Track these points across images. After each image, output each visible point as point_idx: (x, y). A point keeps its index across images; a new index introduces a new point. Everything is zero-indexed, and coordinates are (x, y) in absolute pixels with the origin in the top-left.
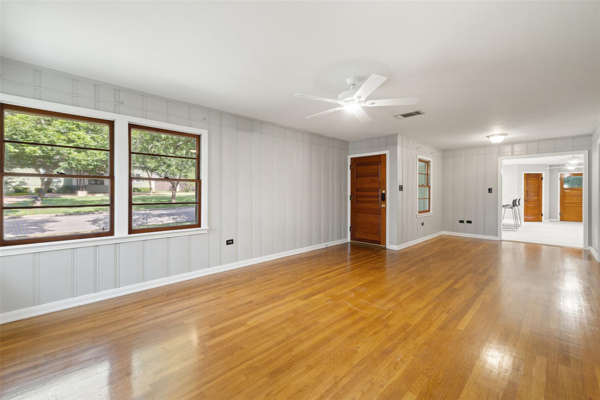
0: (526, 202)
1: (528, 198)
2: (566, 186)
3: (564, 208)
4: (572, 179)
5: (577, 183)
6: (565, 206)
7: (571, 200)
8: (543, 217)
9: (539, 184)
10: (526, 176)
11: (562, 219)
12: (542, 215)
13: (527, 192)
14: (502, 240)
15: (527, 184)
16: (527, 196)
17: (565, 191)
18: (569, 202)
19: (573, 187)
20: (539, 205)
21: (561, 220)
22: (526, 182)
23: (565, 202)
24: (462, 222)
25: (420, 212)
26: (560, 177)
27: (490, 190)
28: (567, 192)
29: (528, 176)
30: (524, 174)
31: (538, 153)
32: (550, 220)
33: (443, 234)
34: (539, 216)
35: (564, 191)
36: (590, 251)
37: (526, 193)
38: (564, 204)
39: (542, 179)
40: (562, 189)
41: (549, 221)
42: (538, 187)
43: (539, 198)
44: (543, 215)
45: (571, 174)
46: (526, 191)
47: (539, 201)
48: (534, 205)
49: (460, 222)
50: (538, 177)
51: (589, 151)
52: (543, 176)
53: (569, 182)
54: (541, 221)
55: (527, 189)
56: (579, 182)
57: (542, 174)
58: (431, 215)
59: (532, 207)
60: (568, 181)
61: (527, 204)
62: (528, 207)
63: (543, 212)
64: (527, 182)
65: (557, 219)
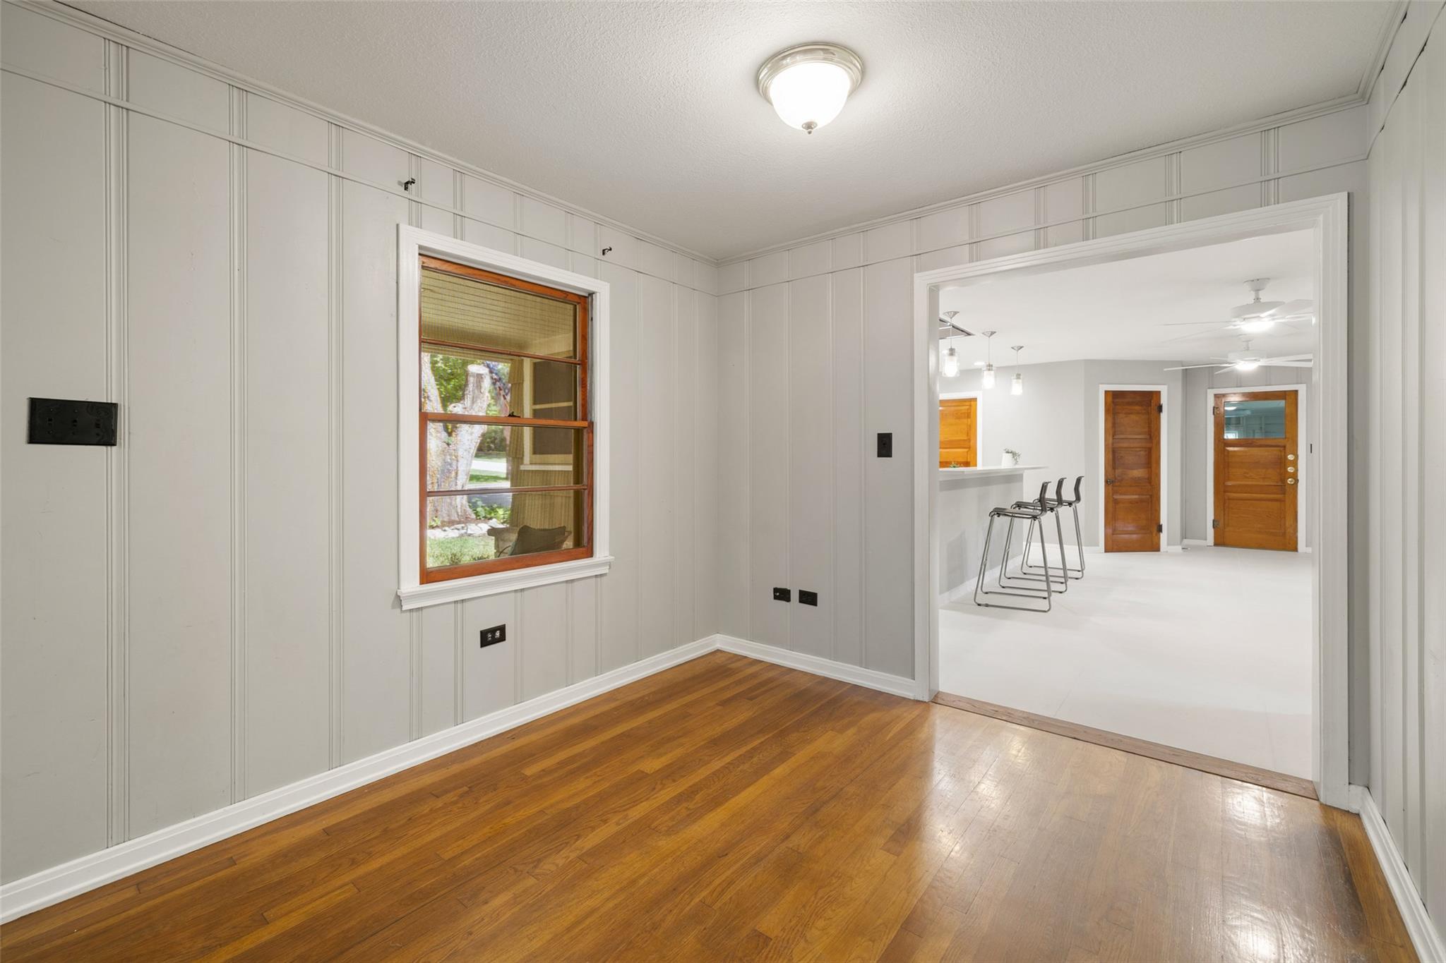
0: (1110, 487)
1: (1118, 471)
2: (1230, 436)
3: (1227, 504)
4: (1248, 412)
5: (1261, 428)
6: (1229, 499)
7: (1246, 477)
8: (1164, 537)
9: (1150, 427)
10: (1110, 399)
11: (1220, 542)
12: (1160, 529)
13: (1114, 452)
14: (936, 699)
15: (1113, 428)
16: (1114, 468)
17: (1228, 448)
18: (1239, 486)
19: (1251, 437)
20: (1151, 496)
21: (1216, 544)
22: (1110, 419)
23: (1229, 483)
24: (782, 594)
25: (427, 576)
26: (1213, 405)
27: (885, 445)
28: (1235, 451)
29: (1118, 402)
30: (1106, 392)
31: (1086, 238)
32: (1186, 542)
33: (718, 646)
34: (1151, 533)
35: (1225, 450)
36: (1358, 815)
37: (1111, 457)
38: (1225, 492)
39: (1160, 408)
40: (1221, 444)
41: (1180, 547)
42: (1148, 437)
43: (1150, 473)
44: (1164, 528)
45: (1244, 394)
46: (1111, 450)
47: (1150, 483)
48: (1136, 497)
49: (776, 598)
50: (1148, 404)
51: (1349, 194)
52: (1164, 401)
53: (1239, 423)
54: (1158, 550)
55: (1113, 444)
56: (1266, 424)
57: (1159, 393)
58: (605, 570)
59: (1131, 503)
60: (1238, 421)
61: (1115, 492)
62: (1116, 502)
63: (1164, 520)
64: (1114, 419)
65: (1206, 539)
